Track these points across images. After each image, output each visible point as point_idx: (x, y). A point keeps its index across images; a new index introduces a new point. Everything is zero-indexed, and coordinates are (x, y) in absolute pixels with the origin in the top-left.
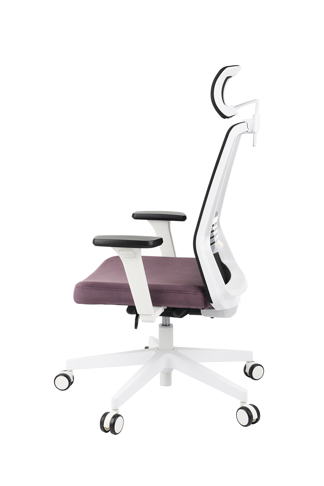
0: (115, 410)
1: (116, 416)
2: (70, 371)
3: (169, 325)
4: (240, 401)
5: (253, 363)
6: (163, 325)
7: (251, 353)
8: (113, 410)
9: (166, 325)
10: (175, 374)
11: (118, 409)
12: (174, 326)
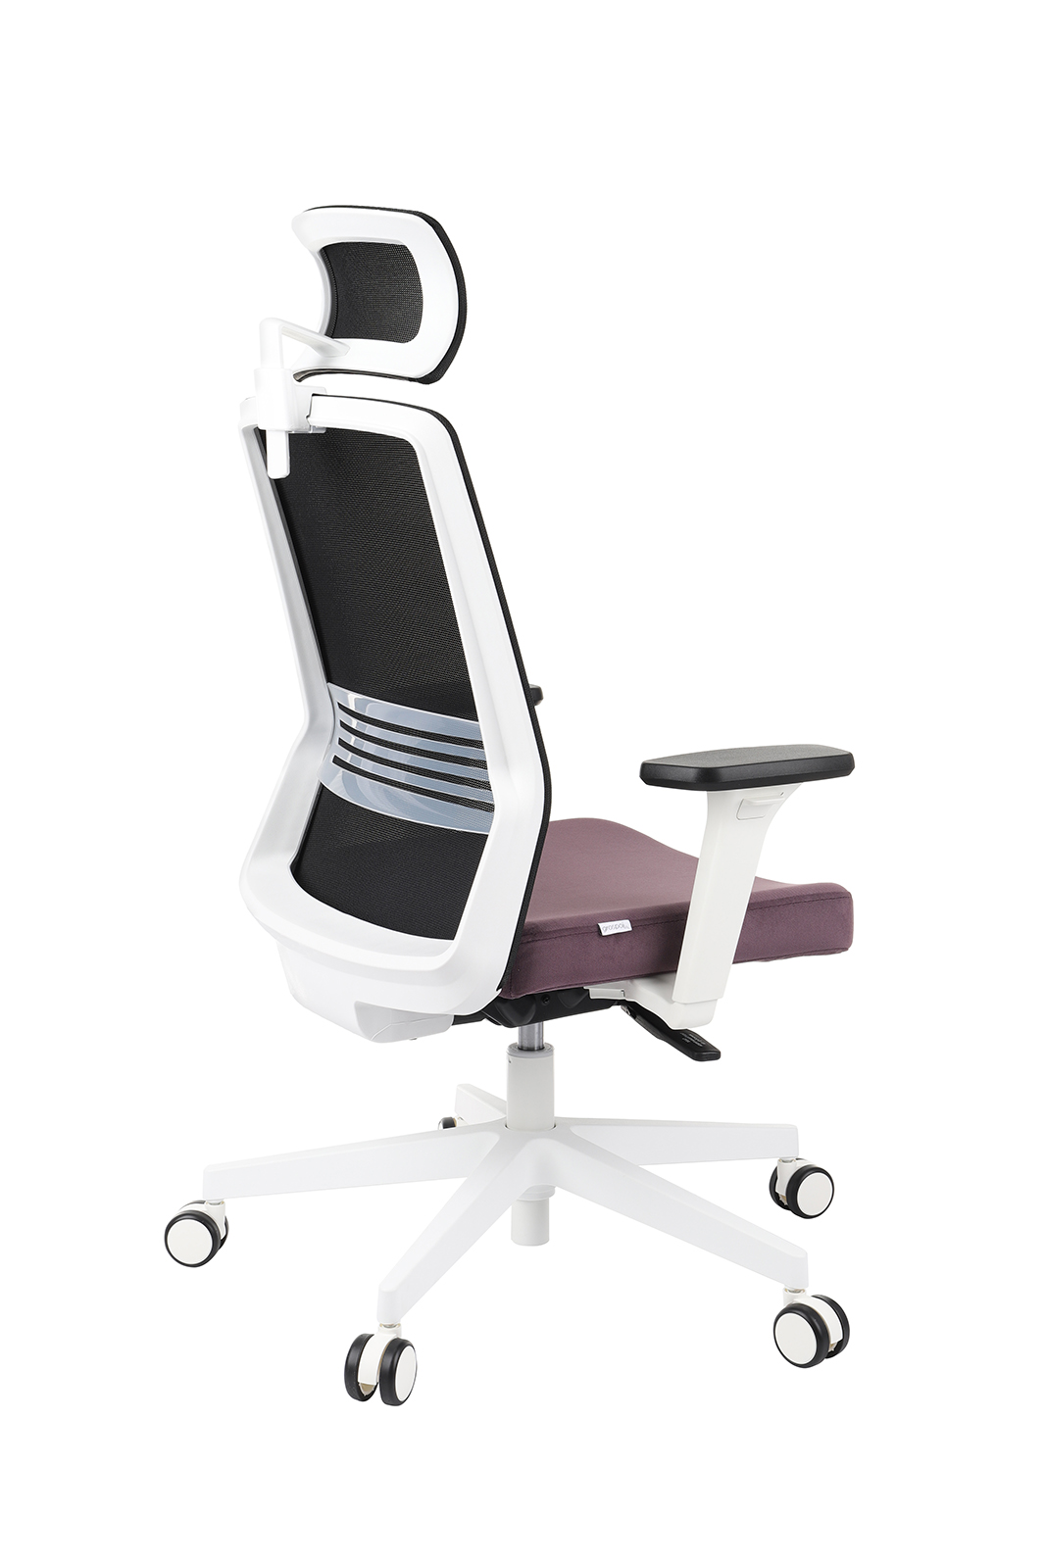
0: (391, 1326)
1: (397, 1347)
2: (214, 1204)
3: (541, 1048)
4: (783, 1286)
5: (800, 1165)
6: (521, 1049)
7: (790, 1133)
8: (381, 1325)
9: (529, 1048)
10: (561, 1204)
11: (399, 1325)
12: (555, 1052)
